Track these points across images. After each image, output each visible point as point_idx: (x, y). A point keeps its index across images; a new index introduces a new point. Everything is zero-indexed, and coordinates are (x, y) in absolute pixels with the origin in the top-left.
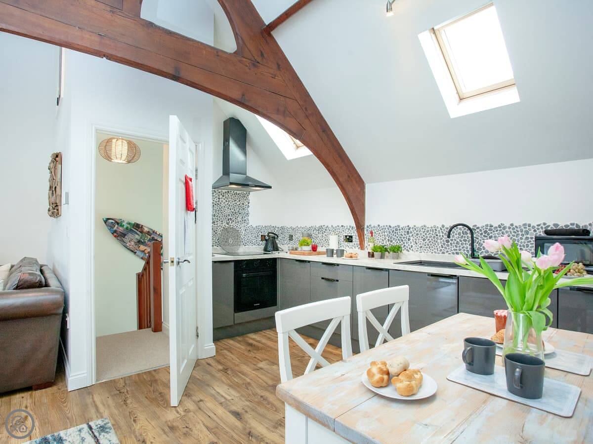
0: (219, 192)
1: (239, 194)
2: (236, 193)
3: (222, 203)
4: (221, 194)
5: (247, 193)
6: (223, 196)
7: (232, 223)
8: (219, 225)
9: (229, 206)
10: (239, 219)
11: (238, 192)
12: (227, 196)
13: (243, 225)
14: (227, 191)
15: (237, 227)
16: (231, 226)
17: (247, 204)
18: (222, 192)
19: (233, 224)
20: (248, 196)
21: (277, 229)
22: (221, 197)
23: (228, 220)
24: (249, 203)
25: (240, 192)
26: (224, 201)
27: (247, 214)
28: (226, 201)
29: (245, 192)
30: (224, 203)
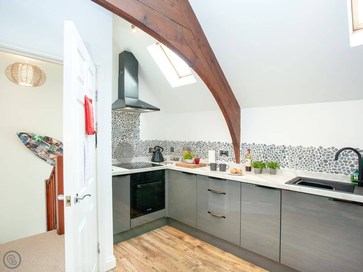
0: (115, 113)
1: (131, 115)
2: (129, 113)
3: (118, 122)
4: (117, 115)
5: (138, 114)
6: (119, 116)
7: (126, 138)
8: (115, 140)
9: (124, 124)
10: (132, 135)
11: (131, 113)
12: (122, 116)
13: (135, 140)
14: (122, 112)
15: (130, 142)
16: (125, 141)
17: (138, 122)
18: (117, 113)
19: (126, 140)
20: (139, 116)
21: (161, 143)
22: (117, 117)
23: (123, 136)
24: (139, 122)
25: (133, 113)
26: (120, 120)
27: (138, 131)
28: (121, 121)
29: (136, 113)
30: (120, 122)
